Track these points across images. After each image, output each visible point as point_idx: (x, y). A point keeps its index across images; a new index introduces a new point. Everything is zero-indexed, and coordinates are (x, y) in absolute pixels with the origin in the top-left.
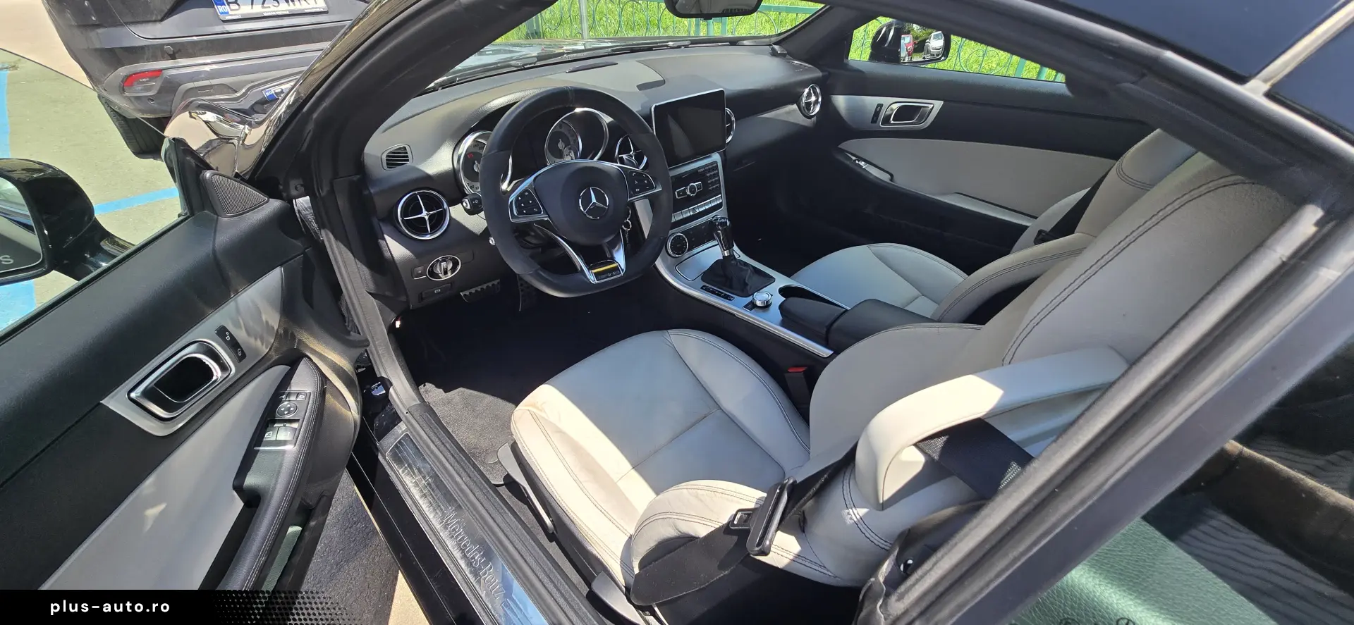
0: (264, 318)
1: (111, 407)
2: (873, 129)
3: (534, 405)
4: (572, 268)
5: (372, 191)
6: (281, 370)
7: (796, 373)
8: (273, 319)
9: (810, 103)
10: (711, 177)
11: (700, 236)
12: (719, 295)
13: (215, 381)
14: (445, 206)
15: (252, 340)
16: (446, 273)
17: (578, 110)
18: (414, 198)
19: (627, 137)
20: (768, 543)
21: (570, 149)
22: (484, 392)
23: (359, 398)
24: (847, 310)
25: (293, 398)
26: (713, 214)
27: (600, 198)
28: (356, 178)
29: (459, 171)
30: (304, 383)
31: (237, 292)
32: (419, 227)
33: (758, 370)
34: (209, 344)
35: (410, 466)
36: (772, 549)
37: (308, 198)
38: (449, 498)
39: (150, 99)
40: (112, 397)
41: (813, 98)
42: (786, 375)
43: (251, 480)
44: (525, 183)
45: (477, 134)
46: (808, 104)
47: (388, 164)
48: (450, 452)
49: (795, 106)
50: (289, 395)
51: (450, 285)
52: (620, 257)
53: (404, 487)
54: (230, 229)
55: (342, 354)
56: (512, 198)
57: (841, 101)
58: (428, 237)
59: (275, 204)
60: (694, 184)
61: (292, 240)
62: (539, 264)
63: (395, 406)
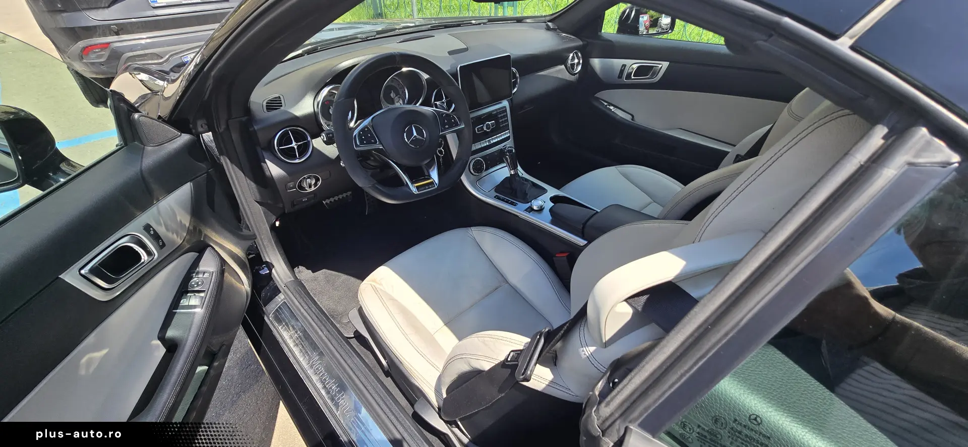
0: (178, 219)
1: (66, 280)
2: (619, 83)
3: (373, 281)
4: (401, 183)
5: (256, 128)
6: (192, 255)
7: (561, 258)
8: (185, 219)
9: (574, 64)
10: (502, 118)
11: (494, 160)
12: (507, 202)
13: (143, 263)
14: (309, 139)
15: (170, 234)
16: (310, 187)
17: (404, 69)
18: (286, 133)
19: (440, 89)
20: (529, 372)
21: (399, 98)
22: (341, 273)
23: (250, 276)
24: (597, 212)
25: (201, 276)
26: (503, 144)
27: (419, 132)
28: (244, 119)
29: (318, 113)
30: (208, 266)
31: (158, 200)
32: (290, 153)
33: (534, 255)
34: (139, 237)
35: (286, 324)
36: (532, 377)
37: (210, 133)
38: (314, 347)
39: (101, 64)
40: (67, 273)
41: (576, 61)
42: (554, 258)
43: (170, 333)
44: (365, 122)
45: (331, 87)
46: (573, 65)
47: (267, 109)
48: (315, 314)
49: (563, 67)
50: (198, 273)
51: (313, 195)
52: (434, 175)
53: (283, 339)
54: (153, 155)
55: (236, 244)
56: (356, 132)
57: (596, 63)
58: (297, 161)
59: (185, 137)
60: (489, 123)
61: (199, 163)
62: (376, 180)
63: (276, 282)
